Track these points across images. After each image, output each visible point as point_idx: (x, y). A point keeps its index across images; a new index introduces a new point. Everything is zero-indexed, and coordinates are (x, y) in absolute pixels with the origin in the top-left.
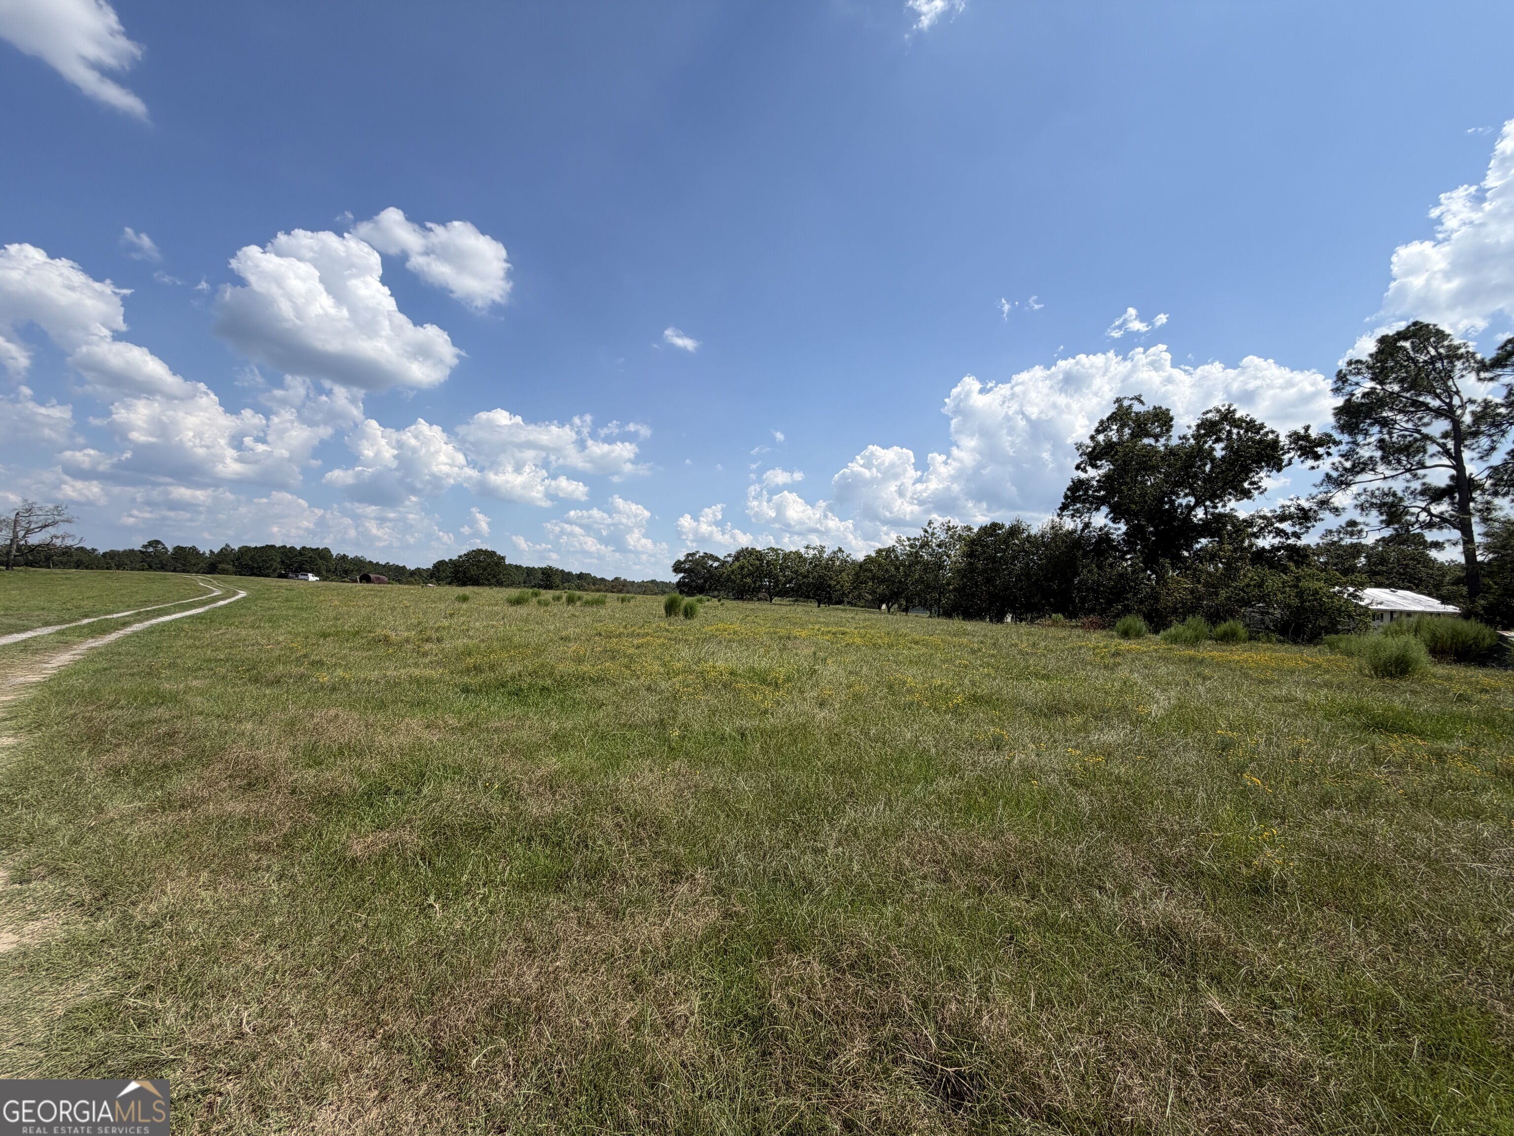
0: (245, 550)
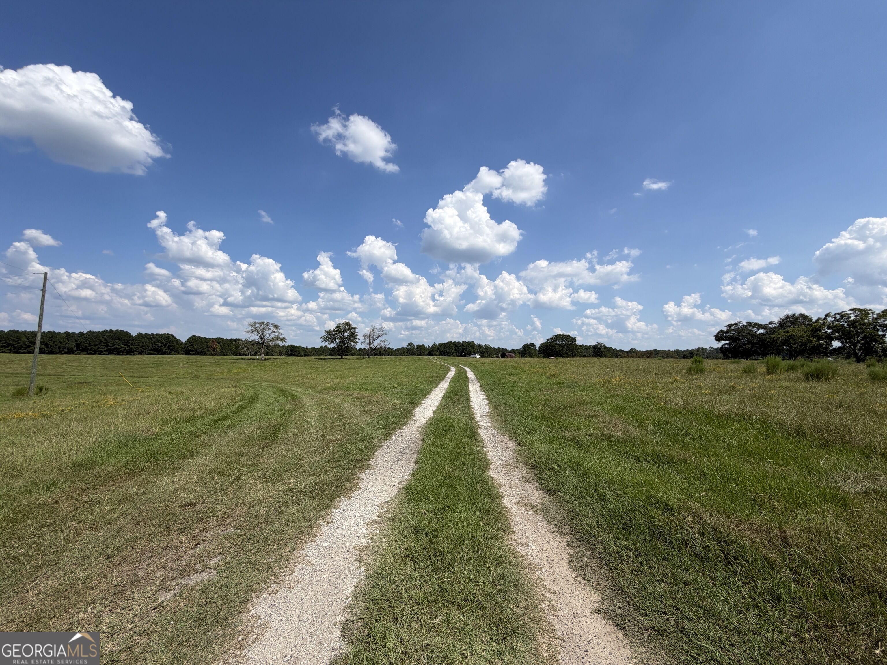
0: (441, 344)
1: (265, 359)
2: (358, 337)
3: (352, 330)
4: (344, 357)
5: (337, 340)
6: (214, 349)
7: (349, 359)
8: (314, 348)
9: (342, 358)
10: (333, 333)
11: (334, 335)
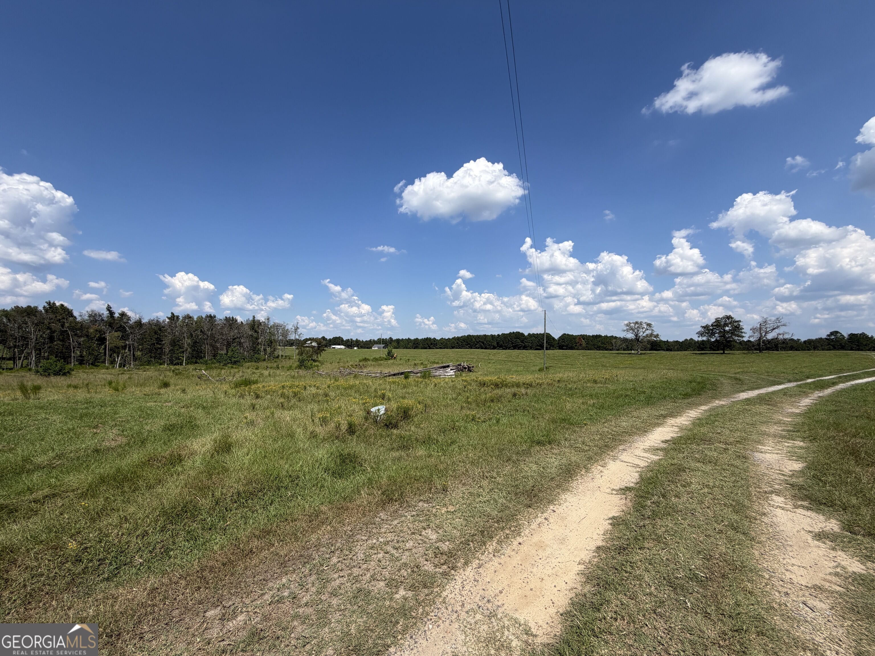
1: (641, 354)
2: (743, 331)
3: (736, 324)
4: (726, 352)
5: (716, 335)
6: (581, 345)
7: (733, 354)
8: (677, 341)
9: (724, 353)
10: (711, 328)
11: (712, 330)
